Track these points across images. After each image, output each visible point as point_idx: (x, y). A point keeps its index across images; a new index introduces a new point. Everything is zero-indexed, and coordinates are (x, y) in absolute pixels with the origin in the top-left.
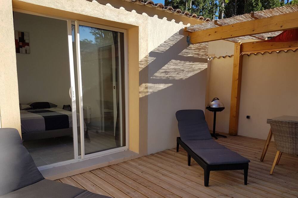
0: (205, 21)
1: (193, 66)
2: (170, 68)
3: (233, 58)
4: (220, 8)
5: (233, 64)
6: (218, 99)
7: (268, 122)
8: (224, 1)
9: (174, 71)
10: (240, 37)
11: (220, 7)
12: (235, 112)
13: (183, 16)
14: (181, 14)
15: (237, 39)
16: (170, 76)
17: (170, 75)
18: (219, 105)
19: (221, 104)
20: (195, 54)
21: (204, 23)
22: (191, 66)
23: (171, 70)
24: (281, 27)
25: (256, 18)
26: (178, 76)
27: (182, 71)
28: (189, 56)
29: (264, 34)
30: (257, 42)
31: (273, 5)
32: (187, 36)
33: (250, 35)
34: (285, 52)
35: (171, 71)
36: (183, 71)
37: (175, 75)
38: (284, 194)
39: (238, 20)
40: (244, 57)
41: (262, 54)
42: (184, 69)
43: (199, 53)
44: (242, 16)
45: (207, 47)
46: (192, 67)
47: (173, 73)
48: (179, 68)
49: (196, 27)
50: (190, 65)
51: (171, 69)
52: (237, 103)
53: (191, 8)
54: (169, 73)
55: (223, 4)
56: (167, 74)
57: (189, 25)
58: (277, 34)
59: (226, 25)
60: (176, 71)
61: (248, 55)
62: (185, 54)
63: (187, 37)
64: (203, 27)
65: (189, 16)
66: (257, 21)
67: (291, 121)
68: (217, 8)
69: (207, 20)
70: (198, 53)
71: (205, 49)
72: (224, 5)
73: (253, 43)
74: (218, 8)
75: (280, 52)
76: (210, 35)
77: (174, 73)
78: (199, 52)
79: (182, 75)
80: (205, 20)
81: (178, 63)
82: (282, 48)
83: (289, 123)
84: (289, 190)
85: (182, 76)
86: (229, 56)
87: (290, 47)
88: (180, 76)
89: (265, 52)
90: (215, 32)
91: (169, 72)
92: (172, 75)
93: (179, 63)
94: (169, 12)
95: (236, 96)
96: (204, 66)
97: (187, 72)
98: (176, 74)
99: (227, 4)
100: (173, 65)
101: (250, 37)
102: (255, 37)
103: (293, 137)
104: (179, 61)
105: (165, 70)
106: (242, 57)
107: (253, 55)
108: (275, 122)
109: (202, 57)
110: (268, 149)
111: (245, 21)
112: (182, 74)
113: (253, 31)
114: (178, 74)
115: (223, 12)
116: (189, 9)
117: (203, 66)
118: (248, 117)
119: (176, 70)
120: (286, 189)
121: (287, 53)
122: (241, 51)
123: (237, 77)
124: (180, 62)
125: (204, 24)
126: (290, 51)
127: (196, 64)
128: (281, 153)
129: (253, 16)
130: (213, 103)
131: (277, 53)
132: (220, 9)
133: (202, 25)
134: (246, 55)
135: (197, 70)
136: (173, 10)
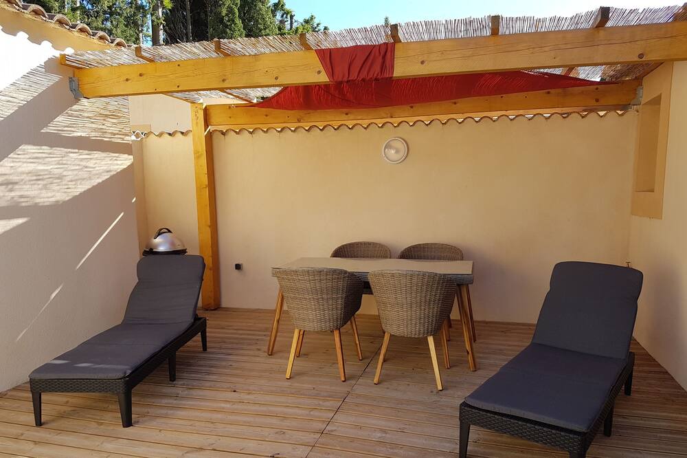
0: (113, 45)
1: (91, 164)
2: (20, 170)
3: (190, 137)
4: (154, 17)
5: (193, 153)
6: (169, 231)
7: (274, 275)
8: (162, 2)
9: (35, 178)
10: (201, 92)
11: (152, 15)
12: (211, 258)
13: (52, 25)
14: (44, 19)
15: (194, 95)
16: (21, 197)
17: (22, 193)
18: (172, 244)
19: (177, 242)
20: (95, 130)
21: (110, 50)
22: (84, 163)
23: (22, 178)
24: (276, 78)
25: (227, 55)
26: (44, 194)
27: (58, 178)
28: (76, 134)
29: (248, 90)
30: (237, 106)
31: (265, 29)
32: (70, 78)
33: (222, 90)
34: (292, 131)
35: (22, 180)
36: (61, 177)
37: (36, 192)
38: (312, 413)
39: (190, 53)
40: (215, 136)
41: (251, 133)
42: (65, 173)
43: (103, 127)
44: (197, 44)
45: (126, 110)
46: (86, 167)
47: (28, 186)
48: (47, 170)
49: (89, 56)
50: (82, 160)
51: (23, 173)
52: (212, 237)
53: (78, 5)
54: (17, 187)
55: (160, 10)
56: (11, 190)
57: (69, 51)
58: (273, 91)
59: (163, 60)
60: (39, 180)
61: (223, 134)
62: (66, 129)
63: (71, 80)
64: (109, 58)
65: (68, 27)
66: (228, 60)
67: (312, 268)
68: (145, 16)
69: (119, 44)
70: (101, 127)
71: (120, 117)
72: (163, 13)
73: (230, 107)
74: (149, 16)
75: (282, 129)
76: (127, 80)
77: (34, 184)
78: (103, 125)
79: (58, 191)
80: (112, 43)
81: (44, 155)
82: (284, 123)
83: (308, 272)
84: (321, 403)
85: (58, 194)
86: (182, 133)
87: (299, 121)
88: (53, 194)
89: (256, 129)
90: (141, 75)
91: (16, 183)
92: (26, 193)
93: (47, 155)
94: (6, 7)
95: (209, 224)
96: (119, 162)
97: (71, 181)
98: (41, 189)
99: (170, 10)
100: (31, 163)
101: (221, 93)
102: (232, 95)
103: (318, 299)
104: (46, 149)
105: (5, 177)
106: (209, 138)
107: (233, 133)
108: (286, 272)
109: (113, 140)
110: (280, 327)
111: (205, 56)
112: (58, 187)
113: (224, 80)
114: (45, 187)
115: (161, 27)
116: (74, 10)
117: (117, 164)
118: (238, 267)
119: (41, 177)
120: (316, 402)
121: (296, 133)
122: (207, 124)
123: (205, 180)
124: (50, 154)
125: (109, 52)
126: (299, 129)
127: (97, 159)
128: (302, 333)
129: (218, 48)
130: (158, 240)
131: (279, 132)
132: (153, 21)
133: (105, 53)
134: (217, 132)
135: (100, 175)
136: (19, 6)
